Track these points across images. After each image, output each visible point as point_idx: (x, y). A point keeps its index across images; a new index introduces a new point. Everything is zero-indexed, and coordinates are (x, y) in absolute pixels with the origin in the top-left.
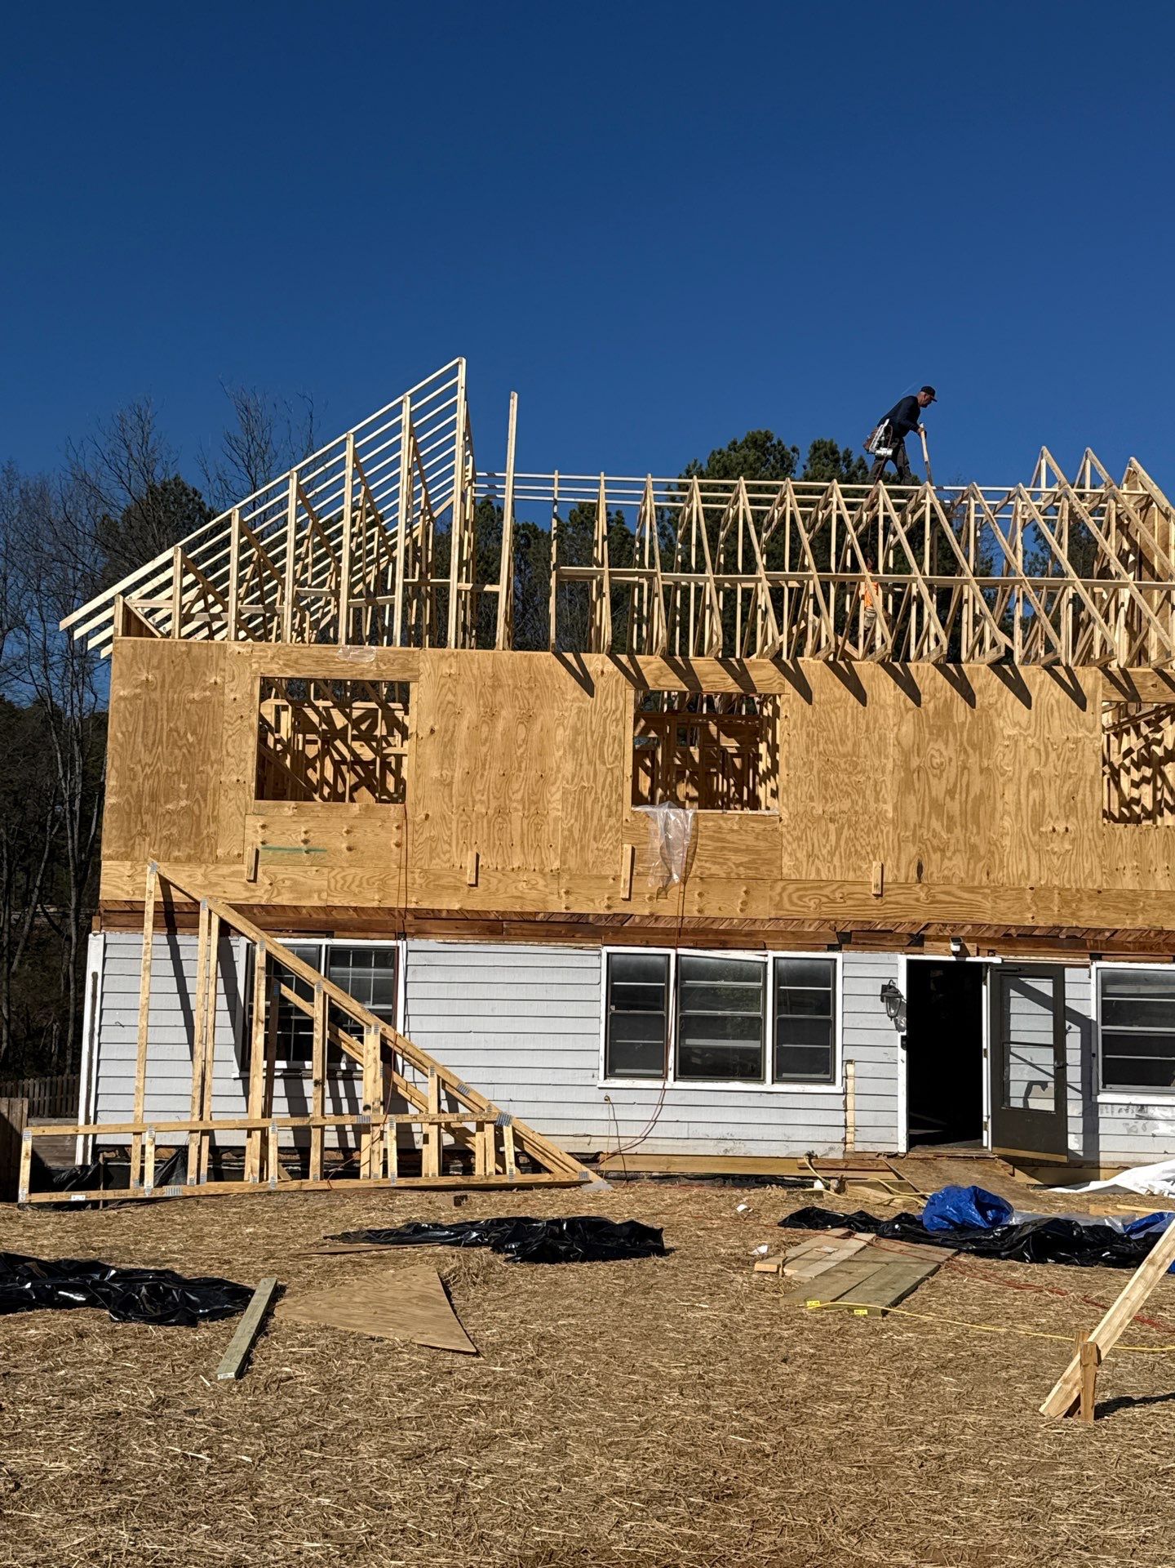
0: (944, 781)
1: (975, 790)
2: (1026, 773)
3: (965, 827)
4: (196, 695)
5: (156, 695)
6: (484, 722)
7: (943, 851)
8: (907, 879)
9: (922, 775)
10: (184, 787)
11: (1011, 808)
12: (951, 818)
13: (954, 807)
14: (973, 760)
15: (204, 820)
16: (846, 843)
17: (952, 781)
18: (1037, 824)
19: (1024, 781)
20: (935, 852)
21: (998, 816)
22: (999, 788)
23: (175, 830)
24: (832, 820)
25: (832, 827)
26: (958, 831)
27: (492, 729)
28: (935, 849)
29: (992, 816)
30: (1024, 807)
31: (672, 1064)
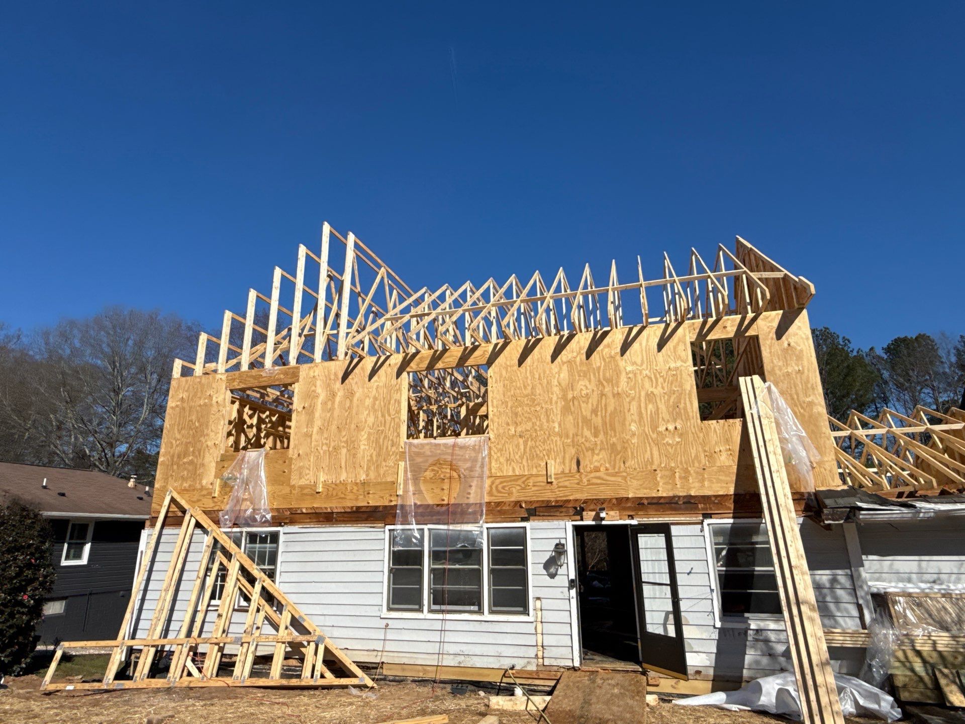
0: (590, 405)
1: (611, 408)
2: (643, 394)
3: (606, 433)
4: (202, 402)
5: (185, 405)
6: (330, 399)
7: (593, 450)
8: (570, 470)
9: (576, 403)
10: (191, 449)
11: (636, 417)
12: (596, 428)
13: (598, 421)
14: (607, 389)
15: (198, 466)
16: (530, 450)
17: (595, 404)
18: (654, 428)
19: (643, 399)
20: (587, 451)
21: (627, 423)
22: (627, 407)
23: (185, 473)
24: (521, 436)
25: (521, 441)
26: (601, 436)
27: (333, 403)
28: (587, 450)
29: (623, 424)
30: (644, 415)
31: (426, 602)
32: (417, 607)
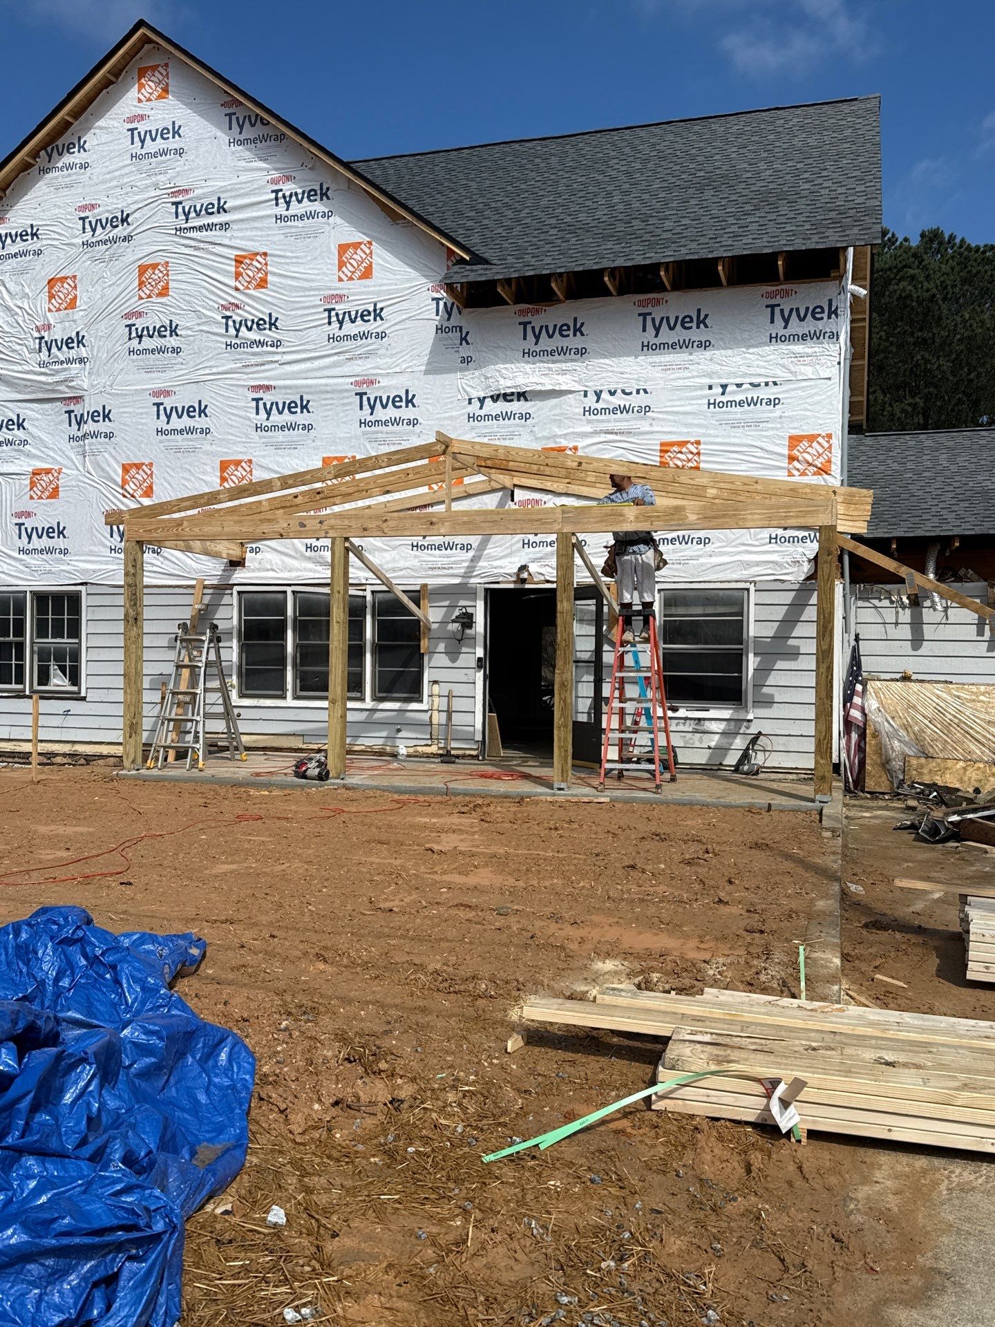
31: (289, 686)
32: (279, 693)
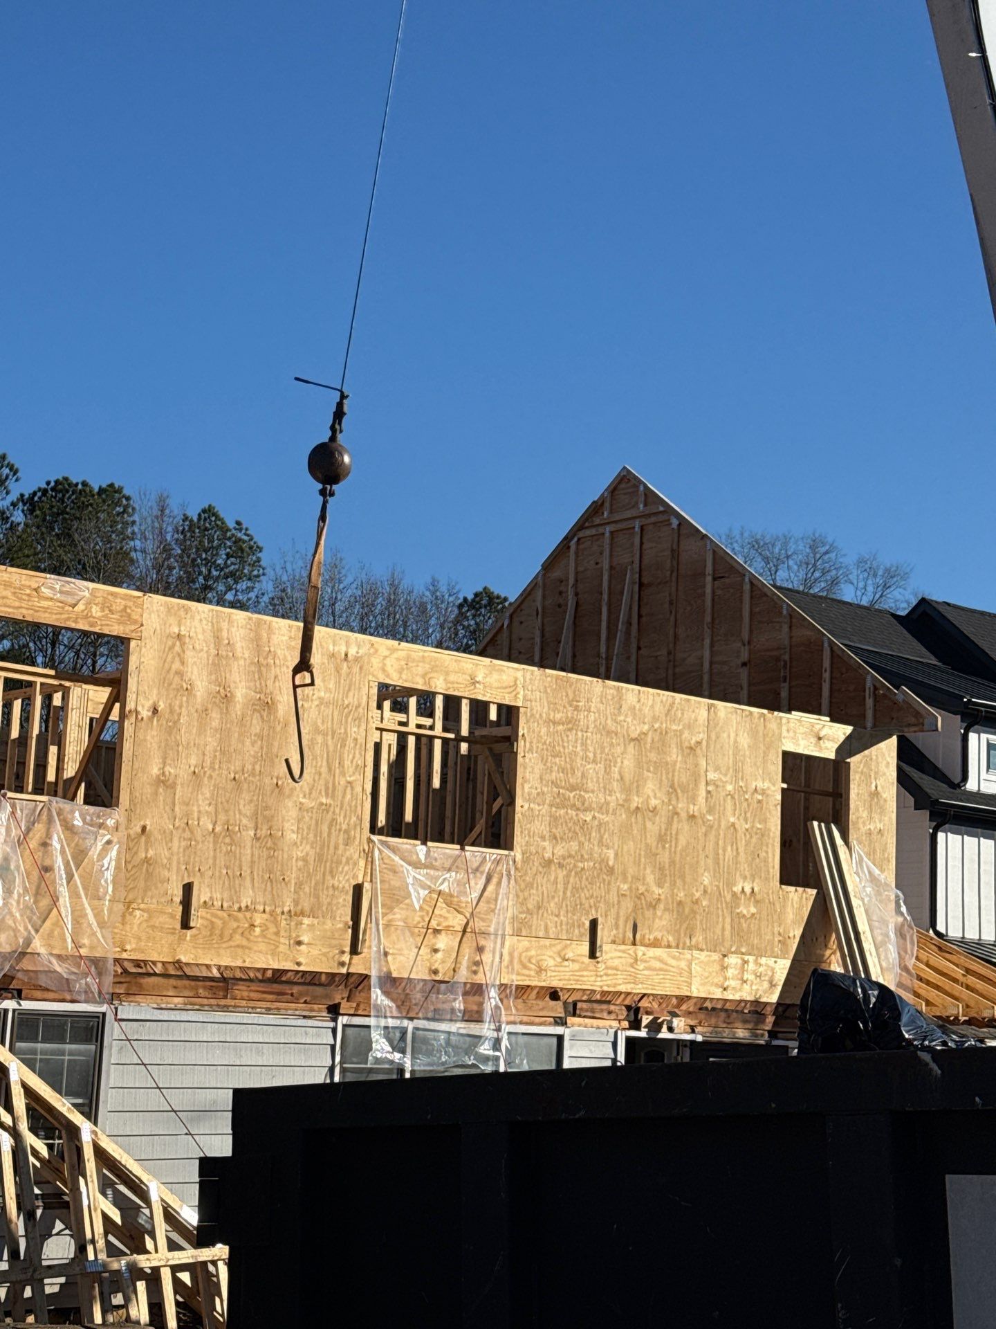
0: (657, 828)
1: (682, 841)
3: (673, 884)
6: (216, 706)
7: (654, 908)
8: (623, 940)
9: (640, 819)
11: (710, 861)
14: (682, 805)
17: (663, 827)
18: (730, 884)
19: (722, 833)
21: (700, 870)
22: (701, 841)
24: (561, 866)
25: (561, 874)
26: (667, 887)
28: (648, 908)
29: (695, 871)
30: (721, 862)
